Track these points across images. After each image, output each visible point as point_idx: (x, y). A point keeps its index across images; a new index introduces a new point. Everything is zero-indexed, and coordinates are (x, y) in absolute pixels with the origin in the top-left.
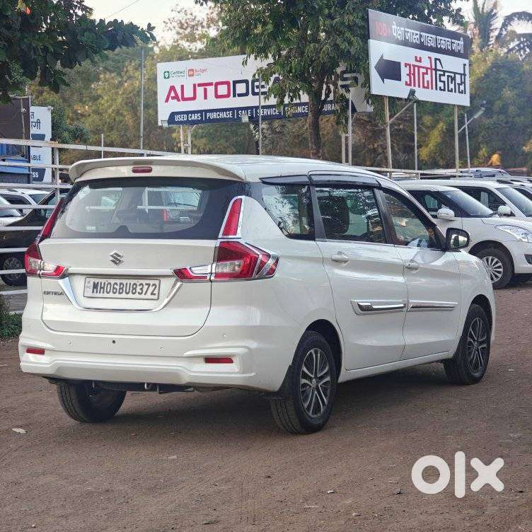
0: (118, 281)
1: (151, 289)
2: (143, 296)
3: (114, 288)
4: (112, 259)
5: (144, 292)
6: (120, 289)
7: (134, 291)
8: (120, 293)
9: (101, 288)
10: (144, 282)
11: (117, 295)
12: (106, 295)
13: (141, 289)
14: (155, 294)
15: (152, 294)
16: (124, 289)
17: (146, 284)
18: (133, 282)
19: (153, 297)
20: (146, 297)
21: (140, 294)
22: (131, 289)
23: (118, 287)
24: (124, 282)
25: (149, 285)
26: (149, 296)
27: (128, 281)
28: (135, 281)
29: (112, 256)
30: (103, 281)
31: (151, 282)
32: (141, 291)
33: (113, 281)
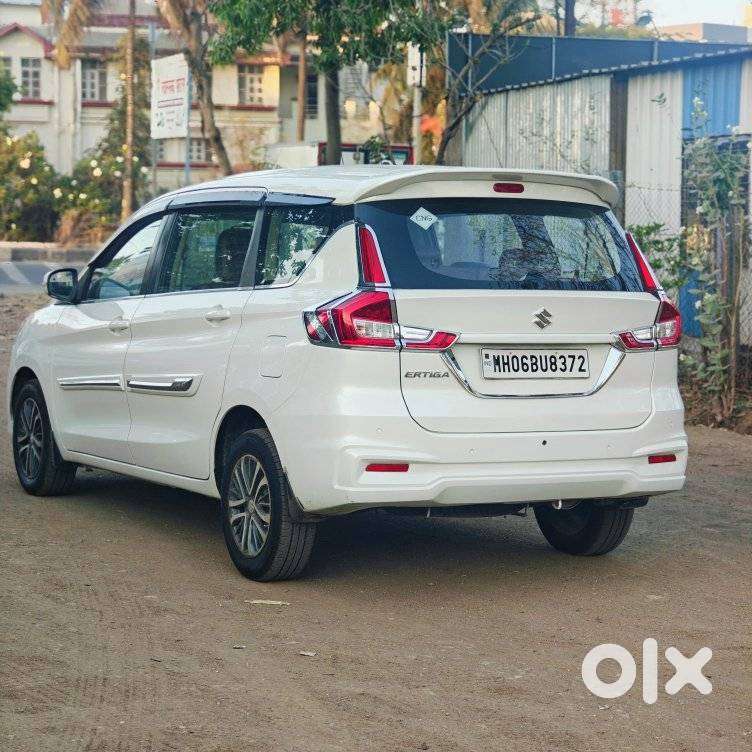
0: (528, 354)
1: (578, 362)
2: (567, 373)
3: (523, 364)
4: (537, 319)
5: (569, 368)
6: (532, 364)
7: (554, 367)
8: (533, 371)
9: (504, 364)
10: (566, 353)
11: (530, 374)
12: (513, 374)
13: (564, 364)
14: (584, 371)
15: (580, 370)
16: (539, 363)
17: (570, 356)
18: (549, 353)
19: (582, 374)
20: (572, 375)
21: (563, 370)
22: (549, 364)
23: (528, 362)
24: (537, 354)
25: (573, 357)
26: (576, 373)
27: (544, 353)
28: (552, 353)
29: (538, 316)
30: (505, 353)
31: (577, 354)
32: (563, 367)
33: (519, 354)
